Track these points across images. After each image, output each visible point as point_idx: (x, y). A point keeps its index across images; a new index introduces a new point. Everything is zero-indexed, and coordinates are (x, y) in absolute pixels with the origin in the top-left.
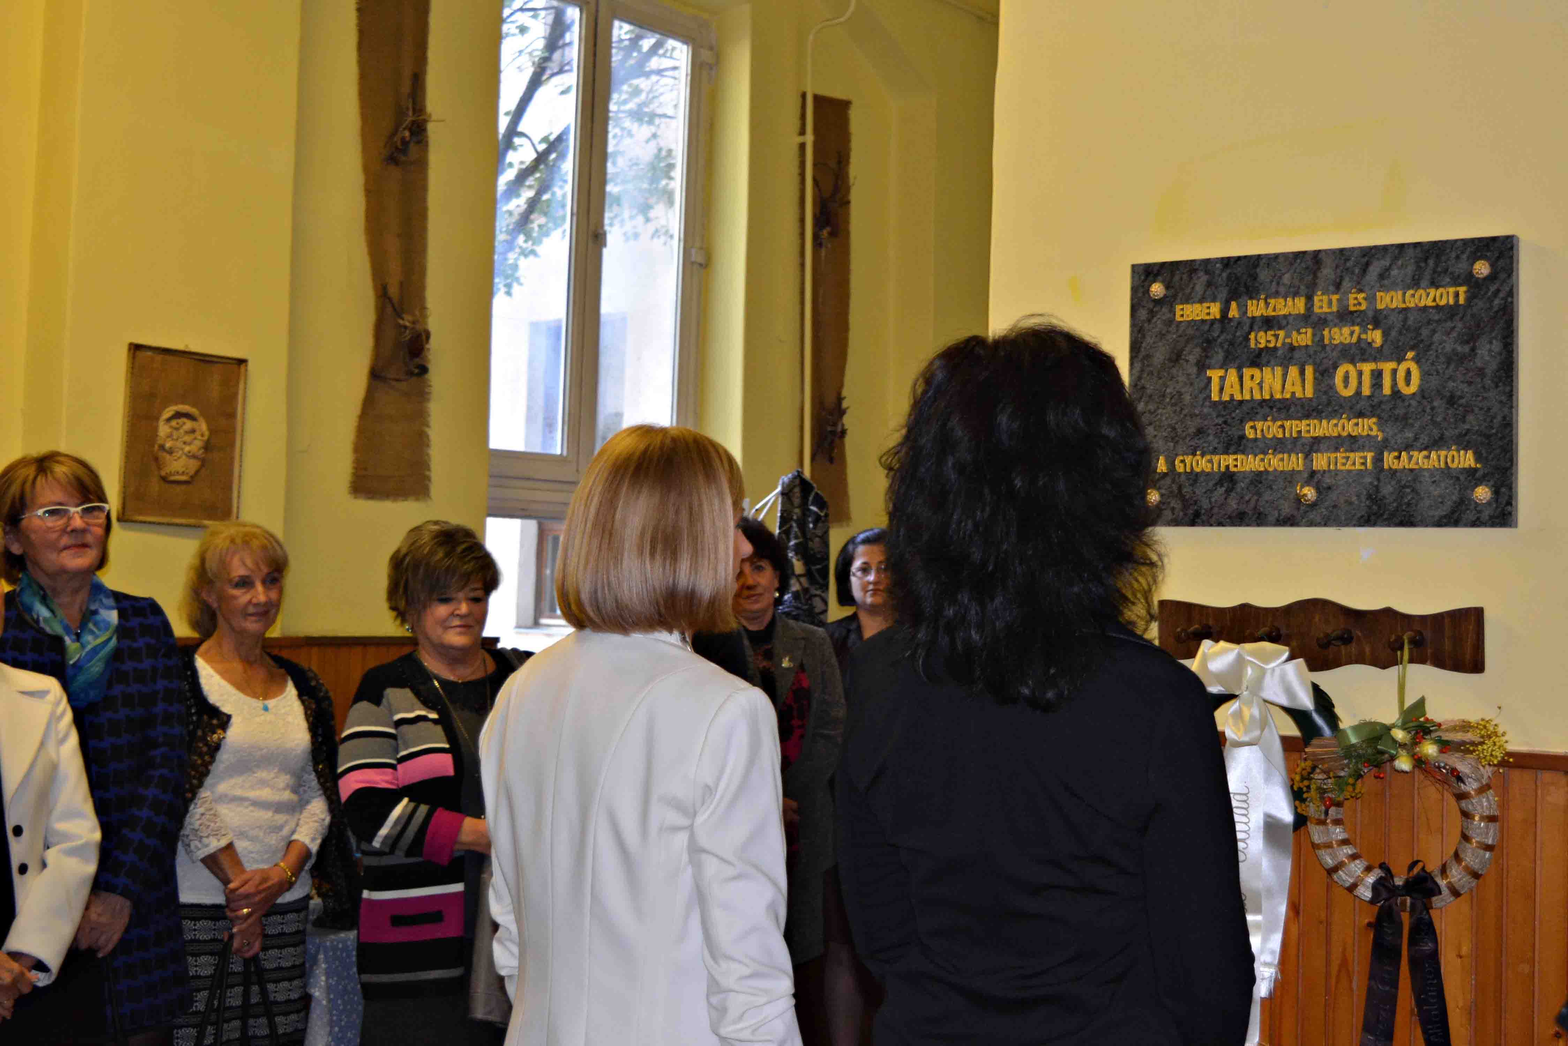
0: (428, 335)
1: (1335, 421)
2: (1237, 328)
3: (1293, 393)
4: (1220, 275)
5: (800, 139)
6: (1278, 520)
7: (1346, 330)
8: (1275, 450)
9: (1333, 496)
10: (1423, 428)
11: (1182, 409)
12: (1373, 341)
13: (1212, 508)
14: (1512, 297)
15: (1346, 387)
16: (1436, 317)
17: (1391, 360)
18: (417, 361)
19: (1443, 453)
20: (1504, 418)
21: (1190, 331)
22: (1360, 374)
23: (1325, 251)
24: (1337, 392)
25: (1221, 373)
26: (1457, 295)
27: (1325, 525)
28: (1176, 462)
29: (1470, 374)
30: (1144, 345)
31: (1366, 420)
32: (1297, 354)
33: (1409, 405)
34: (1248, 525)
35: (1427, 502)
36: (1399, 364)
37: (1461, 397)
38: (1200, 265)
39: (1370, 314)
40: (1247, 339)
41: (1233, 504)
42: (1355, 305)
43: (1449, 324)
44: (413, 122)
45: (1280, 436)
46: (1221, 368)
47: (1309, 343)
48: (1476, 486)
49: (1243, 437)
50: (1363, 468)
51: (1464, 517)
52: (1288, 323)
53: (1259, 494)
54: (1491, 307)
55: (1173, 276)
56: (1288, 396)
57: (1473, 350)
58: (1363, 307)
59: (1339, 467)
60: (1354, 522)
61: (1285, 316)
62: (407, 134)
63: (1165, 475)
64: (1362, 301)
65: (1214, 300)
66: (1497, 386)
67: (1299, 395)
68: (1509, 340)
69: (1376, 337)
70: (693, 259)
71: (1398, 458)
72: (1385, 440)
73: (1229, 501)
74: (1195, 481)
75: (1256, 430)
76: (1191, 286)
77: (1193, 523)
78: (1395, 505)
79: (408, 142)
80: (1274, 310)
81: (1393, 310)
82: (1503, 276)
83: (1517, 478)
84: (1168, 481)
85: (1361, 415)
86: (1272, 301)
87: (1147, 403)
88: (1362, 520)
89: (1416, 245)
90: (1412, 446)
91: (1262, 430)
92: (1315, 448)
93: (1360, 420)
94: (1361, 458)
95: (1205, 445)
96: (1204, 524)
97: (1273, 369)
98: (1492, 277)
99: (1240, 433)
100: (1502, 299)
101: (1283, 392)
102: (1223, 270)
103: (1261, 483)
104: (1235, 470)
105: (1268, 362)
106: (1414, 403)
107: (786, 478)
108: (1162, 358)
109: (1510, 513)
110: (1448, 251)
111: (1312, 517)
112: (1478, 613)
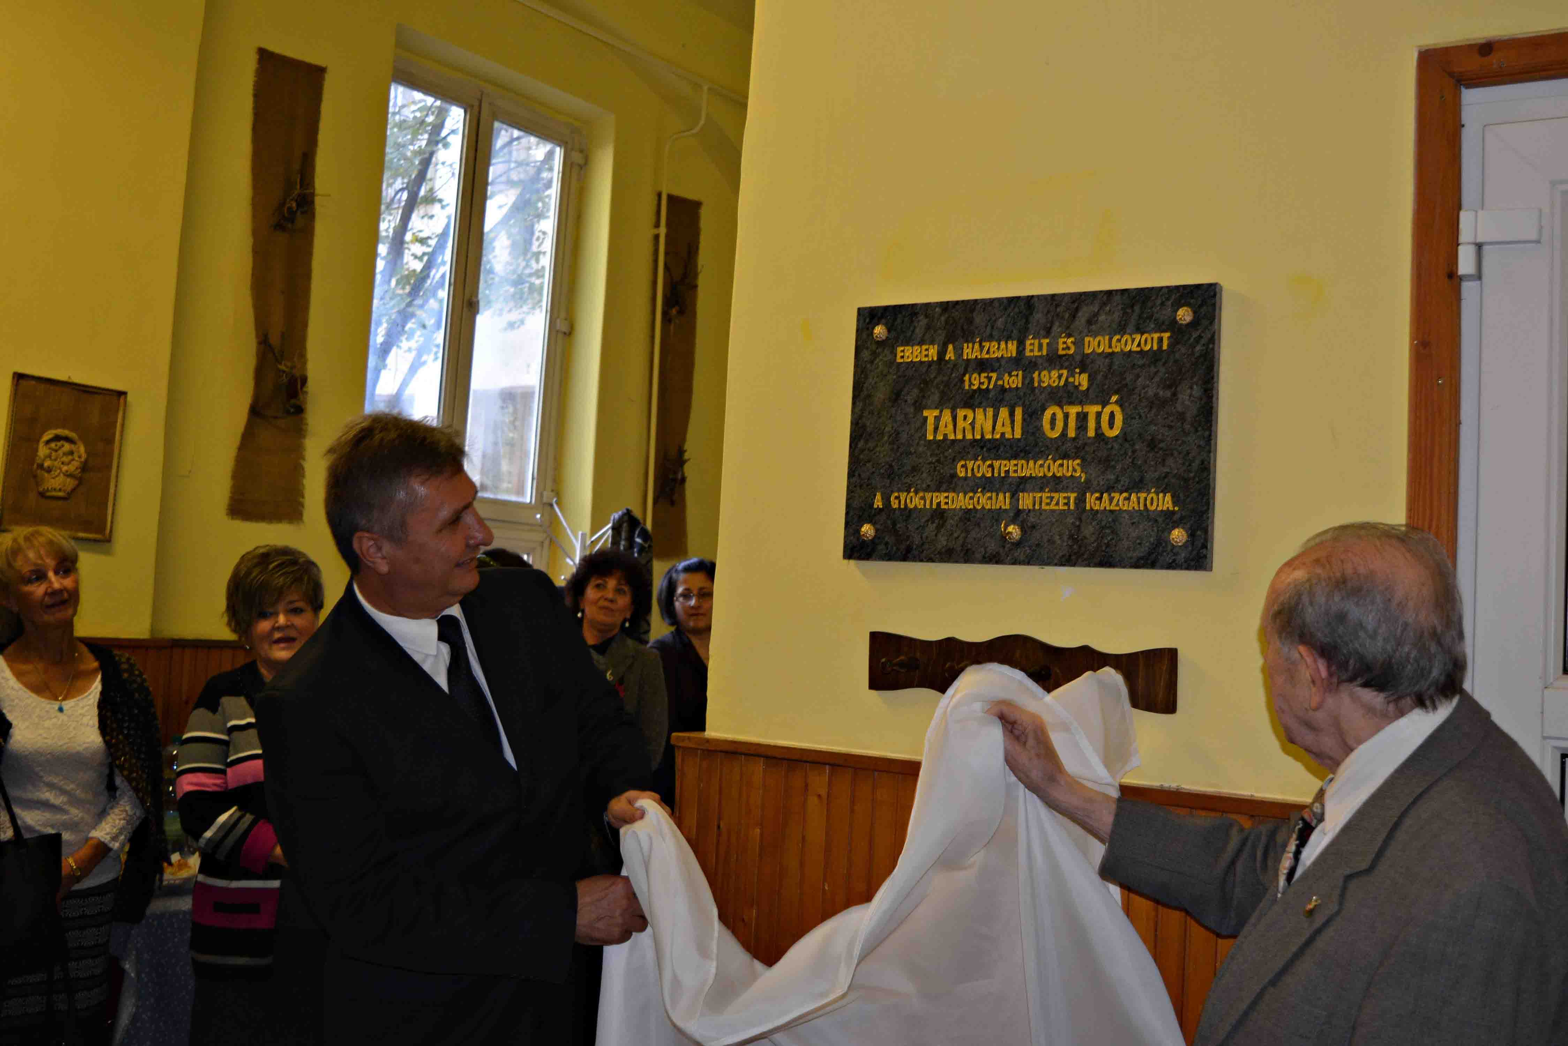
0: (304, 380)
1: (1040, 462)
2: (952, 370)
3: (1003, 434)
4: (938, 319)
5: (654, 232)
6: (984, 557)
7: (1055, 374)
8: (984, 488)
9: (1036, 535)
10: (1124, 470)
11: (899, 448)
12: (1080, 384)
13: (923, 544)
14: (1214, 344)
15: (1053, 428)
16: (1141, 362)
17: (1097, 403)
18: (293, 401)
19: (1142, 495)
20: (1202, 462)
21: (910, 373)
22: (1066, 416)
23: (1038, 296)
24: (1044, 434)
25: (936, 413)
26: (1161, 340)
27: (1028, 564)
28: (892, 498)
29: (1171, 418)
30: (865, 385)
31: (1070, 462)
32: (1007, 397)
33: (1112, 448)
34: (957, 562)
35: (1126, 543)
36: (1103, 408)
37: (1162, 441)
38: (921, 309)
39: (1078, 358)
40: (963, 381)
41: (942, 541)
42: (1063, 349)
43: (1153, 369)
44: (299, 195)
45: (989, 475)
46: (936, 408)
47: (1020, 385)
48: (1174, 528)
49: (954, 476)
50: (1066, 508)
51: (1161, 558)
52: (1000, 365)
53: (968, 532)
54: (1193, 353)
55: (895, 319)
56: (998, 436)
57: (1174, 394)
58: (1071, 352)
59: (1044, 507)
60: (1056, 561)
61: (997, 359)
62: (294, 205)
63: (880, 511)
64: (1070, 345)
65: (932, 343)
66: (1197, 431)
67: (1008, 436)
68: (1209, 386)
69: (1083, 381)
70: (558, 328)
71: (1100, 499)
72: (1088, 481)
73: (939, 536)
74: (909, 517)
75: (967, 469)
76: (912, 329)
77: (904, 558)
78: (1095, 545)
79: (296, 212)
80: (988, 352)
81: (1100, 354)
82: (1205, 322)
83: (1213, 522)
84: (883, 517)
85: (1065, 456)
86: (986, 345)
87: (867, 441)
88: (1063, 560)
89: (1124, 291)
90: (1113, 487)
91: (973, 469)
92: (1021, 487)
93: (1065, 462)
94: (1065, 498)
95: (919, 482)
96: (914, 559)
97: (985, 410)
98: (1194, 324)
99: (952, 472)
100: (1204, 345)
101: (993, 433)
102: (941, 315)
103: (969, 520)
104: (946, 507)
105: (981, 403)
106: (1116, 446)
107: (616, 516)
108: (882, 396)
109: (1205, 557)
110: (1153, 298)
111: (1016, 554)
112: (1172, 654)
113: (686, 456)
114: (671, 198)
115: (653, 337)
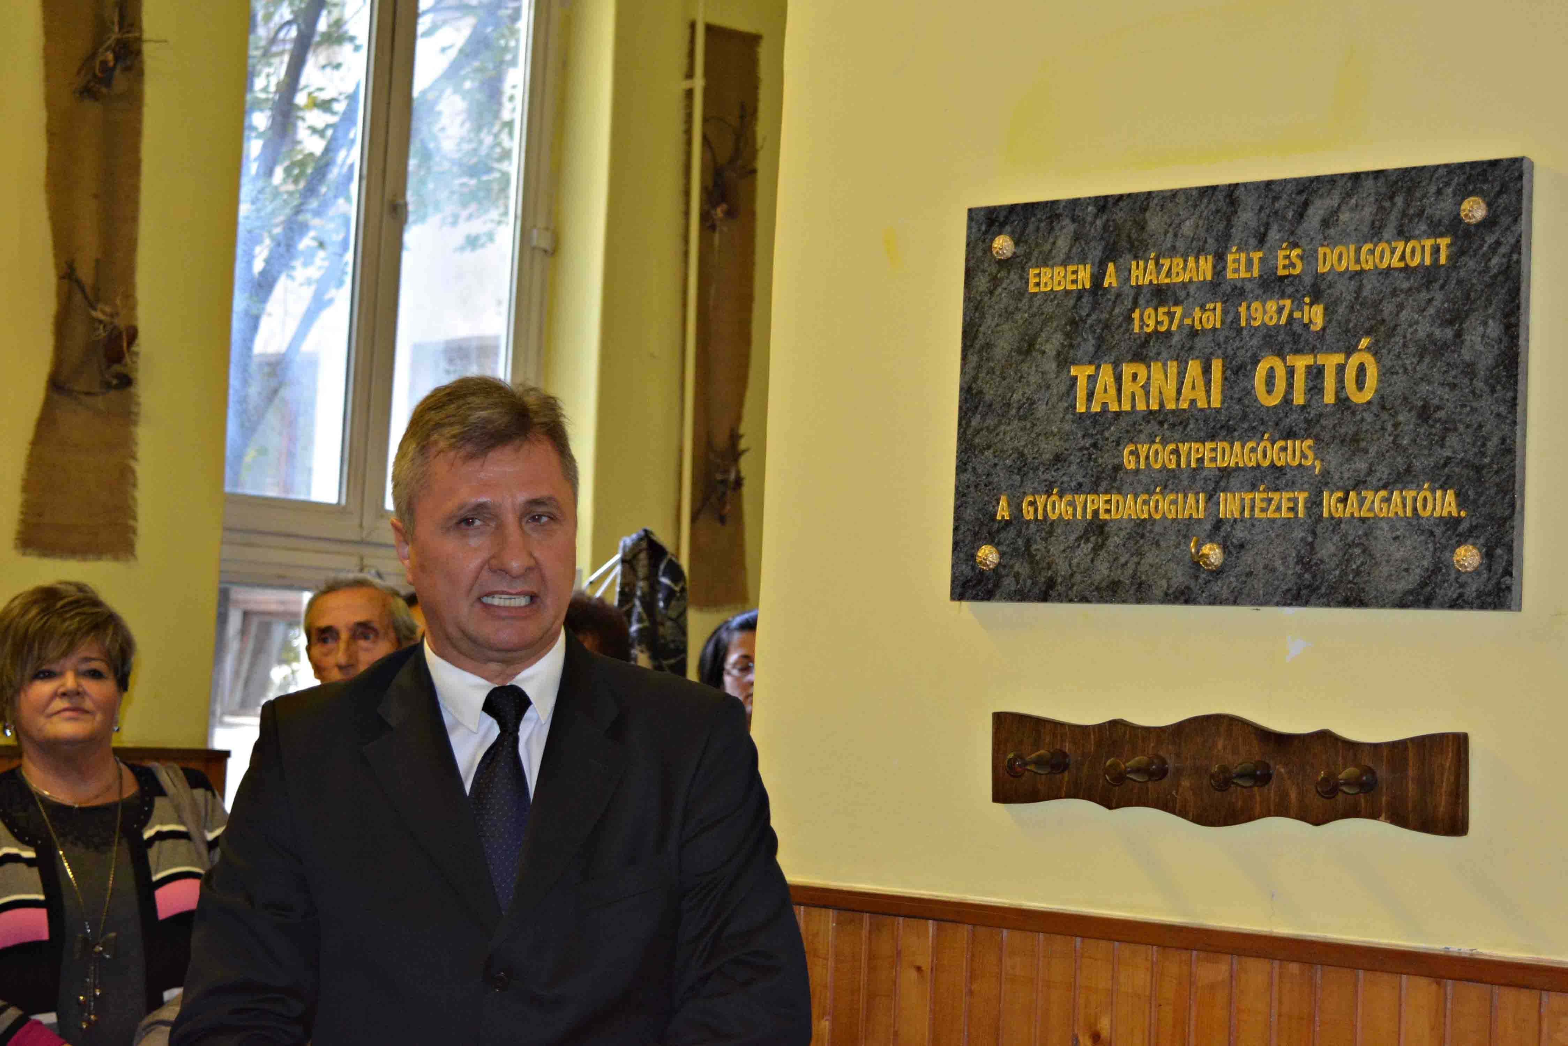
0: (133, 335)
1: (1251, 444)
2: (1115, 302)
3: (1193, 402)
4: (1092, 224)
5: (685, 85)
6: (1166, 594)
7: (1272, 306)
8: (1165, 487)
9: (1247, 558)
10: (1381, 455)
11: (1034, 425)
12: (1311, 321)
13: (1072, 575)
14: (1520, 253)
15: (1269, 392)
16: (1406, 285)
17: (1338, 351)
18: (117, 368)
19: (1410, 494)
20: (1503, 440)
21: (1049, 308)
22: (1291, 372)
23: (1245, 185)
24: (1256, 400)
25: (1090, 370)
26: (1436, 250)
27: (1235, 603)
28: (1024, 505)
29: (1454, 373)
30: (982, 329)
31: (1298, 443)
32: (1199, 343)
33: (1362, 420)
34: (1124, 602)
35: (1385, 569)
36: (1348, 357)
37: (1438, 408)
38: (1065, 207)
39: (1308, 280)
40: (1130, 319)
41: (1102, 570)
42: (1285, 267)
43: (1424, 295)
44: (118, 41)
45: (1173, 466)
46: (1090, 363)
47: (1218, 326)
48: (1459, 544)
49: (1118, 468)
50: (1291, 515)
51: (1440, 592)
52: (1188, 294)
53: (1140, 554)
54: (1487, 268)
55: (1026, 226)
56: (1185, 406)
57: (1458, 335)
58: (1297, 271)
59: (1257, 514)
60: (1275, 600)
61: (1184, 285)
62: (110, 56)
63: (1008, 523)
64: (1295, 260)
65: (1083, 261)
66: (1493, 391)
67: (1201, 404)
68: (1513, 320)
69: (1316, 315)
70: (535, 243)
71: (1344, 500)
72: (1326, 473)
73: (1097, 563)
74: (1050, 533)
75: (1138, 457)
76: (1051, 240)
77: (1044, 597)
78: (1337, 572)
79: (113, 69)
80: (1169, 274)
81: (1341, 274)
82: (1505, 220)
83: (1521, 534)
84: (1012, 533)
85: (1290, 435)
86: (1166, 262)
87: (984, 417)
88: (1289, 596)
89: (1378, 174)
90: (1365, 482)
91: (1147, 458)
92: (1222, 484)
93: (1290, 442)
94: (1289, 499)
95: (1065, 479)
96: (1060, 599)
97: (1165, 365)
98: (1489, 223)
99: (1116, 461)
100: (1504, 256)
101: (1178, 400)
102: (1096, 216)
103: (1142, 536)
104: (1107, 517)
105: (1159, 354)
106: (1369, 417)
107: (628, 540)
108: (1007, 347)
109: (1509, 588)
110: (1424, 183)
111: (1216, 589)
112: (1460, 742)
113: (743, 444)
114: (710, 29)
115: (686, 254)
